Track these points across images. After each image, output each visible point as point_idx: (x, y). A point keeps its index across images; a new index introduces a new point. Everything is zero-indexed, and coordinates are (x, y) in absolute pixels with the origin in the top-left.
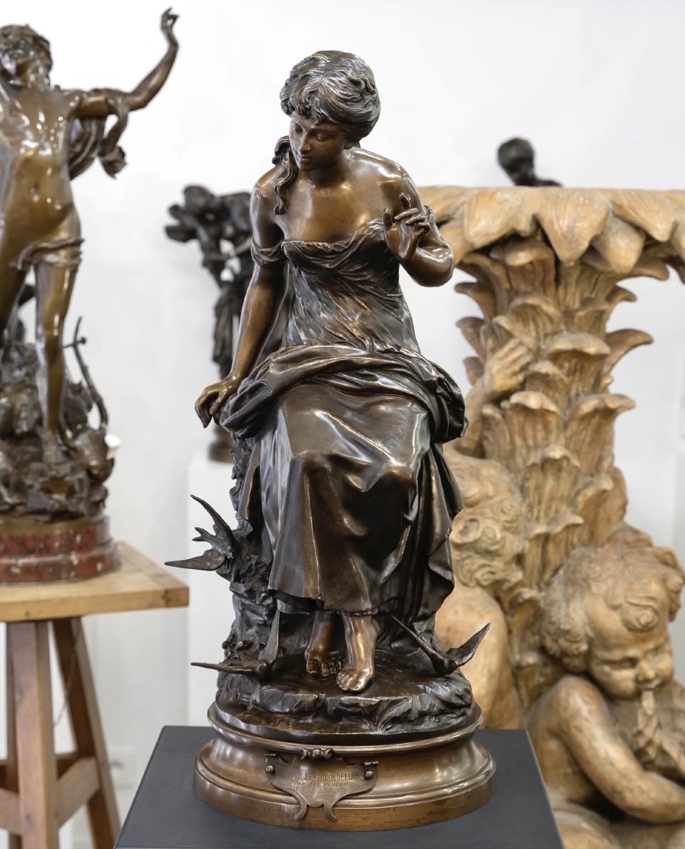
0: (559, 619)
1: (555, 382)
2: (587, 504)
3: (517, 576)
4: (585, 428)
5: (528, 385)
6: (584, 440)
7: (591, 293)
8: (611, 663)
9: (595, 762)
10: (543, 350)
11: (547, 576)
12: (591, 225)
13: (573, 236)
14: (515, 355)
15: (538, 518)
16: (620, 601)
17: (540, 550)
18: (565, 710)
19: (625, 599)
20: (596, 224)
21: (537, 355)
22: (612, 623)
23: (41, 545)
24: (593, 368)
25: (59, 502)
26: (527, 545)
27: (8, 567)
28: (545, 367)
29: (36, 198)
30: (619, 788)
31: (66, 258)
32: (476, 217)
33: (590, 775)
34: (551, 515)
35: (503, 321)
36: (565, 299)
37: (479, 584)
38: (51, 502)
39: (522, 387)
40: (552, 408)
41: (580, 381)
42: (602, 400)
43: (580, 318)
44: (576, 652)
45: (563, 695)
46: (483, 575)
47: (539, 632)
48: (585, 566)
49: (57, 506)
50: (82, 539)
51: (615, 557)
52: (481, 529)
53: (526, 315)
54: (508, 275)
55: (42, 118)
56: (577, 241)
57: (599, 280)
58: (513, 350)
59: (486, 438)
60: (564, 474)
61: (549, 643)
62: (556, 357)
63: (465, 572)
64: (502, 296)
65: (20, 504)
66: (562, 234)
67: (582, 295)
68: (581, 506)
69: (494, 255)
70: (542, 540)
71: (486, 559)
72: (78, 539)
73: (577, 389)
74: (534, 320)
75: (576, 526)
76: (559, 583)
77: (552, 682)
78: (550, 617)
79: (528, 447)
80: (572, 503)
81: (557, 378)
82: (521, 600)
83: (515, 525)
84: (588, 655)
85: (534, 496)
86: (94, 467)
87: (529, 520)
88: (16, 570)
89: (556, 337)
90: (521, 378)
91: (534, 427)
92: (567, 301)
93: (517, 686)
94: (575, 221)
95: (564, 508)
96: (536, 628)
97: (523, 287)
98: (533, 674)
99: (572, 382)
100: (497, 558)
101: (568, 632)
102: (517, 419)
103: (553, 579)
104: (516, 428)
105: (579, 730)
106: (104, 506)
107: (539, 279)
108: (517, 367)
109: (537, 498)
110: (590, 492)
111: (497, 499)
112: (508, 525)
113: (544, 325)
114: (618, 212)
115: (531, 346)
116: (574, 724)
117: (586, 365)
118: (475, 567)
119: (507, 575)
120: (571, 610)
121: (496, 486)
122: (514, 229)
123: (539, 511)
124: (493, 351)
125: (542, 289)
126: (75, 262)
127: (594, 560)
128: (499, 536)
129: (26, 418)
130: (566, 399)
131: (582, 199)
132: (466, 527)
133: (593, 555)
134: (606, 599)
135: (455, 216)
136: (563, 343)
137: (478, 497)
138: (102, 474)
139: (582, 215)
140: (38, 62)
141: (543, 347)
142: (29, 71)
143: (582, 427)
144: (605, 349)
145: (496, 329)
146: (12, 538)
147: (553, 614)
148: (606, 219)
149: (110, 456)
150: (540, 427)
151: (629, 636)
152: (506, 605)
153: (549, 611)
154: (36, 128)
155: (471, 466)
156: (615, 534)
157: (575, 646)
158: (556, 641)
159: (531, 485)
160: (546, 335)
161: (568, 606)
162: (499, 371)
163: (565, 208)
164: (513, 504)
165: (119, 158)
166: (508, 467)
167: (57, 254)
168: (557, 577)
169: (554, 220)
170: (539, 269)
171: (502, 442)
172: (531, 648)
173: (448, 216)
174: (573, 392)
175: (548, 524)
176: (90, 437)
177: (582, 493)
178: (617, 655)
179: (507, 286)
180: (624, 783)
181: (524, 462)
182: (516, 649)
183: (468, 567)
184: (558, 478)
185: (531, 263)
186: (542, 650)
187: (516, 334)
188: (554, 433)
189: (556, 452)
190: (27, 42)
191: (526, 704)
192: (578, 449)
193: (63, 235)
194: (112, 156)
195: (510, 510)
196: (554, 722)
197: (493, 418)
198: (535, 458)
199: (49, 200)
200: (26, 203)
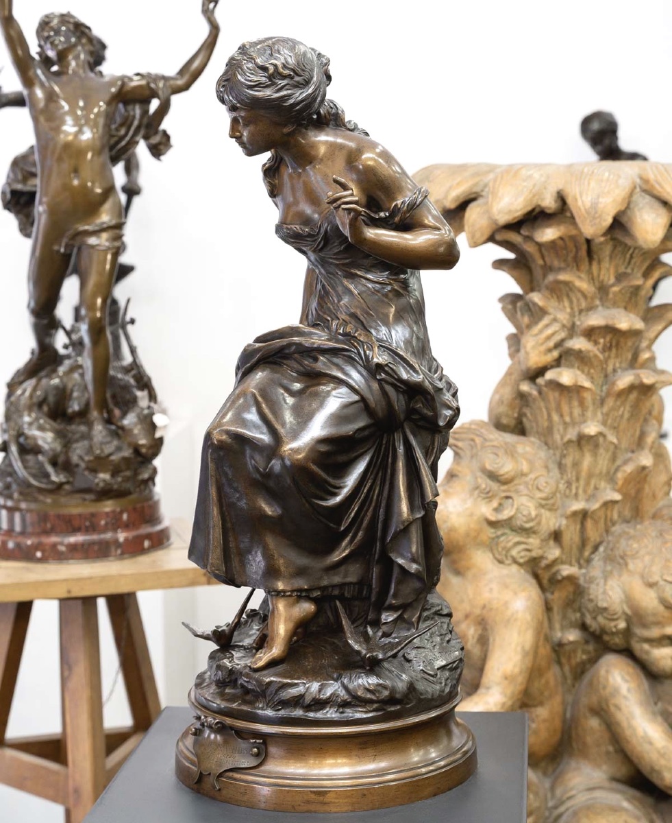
0: (597, 597)
1: (590, 359)
2: (627, 481)
3: (554, 553)
4: (623, 403)
5: (563, 361)
6: (622, 416)
7: (626, 268)
8: (649, 641)
9: (634, 741)
10: (578, 326)
11: (587, 554)
12: (614, 201)
13: (596, 213)
14: (549, 331)
15: (576, 495)
16: (656, 578)
17: (578, 527)
18: (604, 688)
19: (662, 577)
20: (619, 199)
21: (572, 331)
22: (649, 600)
23: (87, 523)
24: (630, 344)
25: (104, 481)
26: (564, 522)
27: (54, 546)
28: (579, 343)
29: (76, 182)
30: (657, 768)
31: (107, 240)
32: (500, 194)
33: (629, 754)
34: (590, 491)
35: (536, 298)
36: (599, 275)
37: (515, 561)
38: (97, 481)
39: (558, 363)
40: (587, 384)
41: (617, 356)
42: (638, 376)
43: (615, 294)
44: (614, 630)
45: (603, 672)
46: (519, 552)
47: (580, 610)
48: (623, 542)
49: (101, 485)
50: (128, 516)
51: (654, 534)
52: (515, 506)
53: (560, 291)
54: (540, 251)
55: (81, 104)
56: (600, 216)
57: (634, 255)
58: (547, 326)
59: (525, 415)
60: (601, 451)
61: (589, 620)
62: (590, 333)
63: (500, 549)
64: (538, 272)
65: (68, 483)
66: (585, 209)
67: (616, 271)
68: (620, 483)
69: (524, 232)
70: (580, 516)
71: (522, 536)
72: (125, 516)
73: (614, 365)
74: (568, 296)
75: (614, 502)
76: (599, 560)
77: (594, 660)
78: (589, 594)
79: (565, 423)
80: (611, 479)
81: (591, 354)
82: (560, 578)
83: (551, 502)
84: (627, 632)
85: (571, 473)
86: (143, 446)
87: (567, 497)
88: (62, 548)
89: (590, 313)
90: (556, 354)
91: (570, 403)
92: (601, 277)
93: (559, 663)
94: (598, 197)
95: (603, 484)
96: (576, 605)
97: (556, 263)
98: (575, 651)
99: (609, 357)
100: (534, 536)
101: (605, 609)
102: (553, 396)
103: (593, 556)
104: (553, 405)
105: (618, 708)
106: (154, 484)
107: (572, 255)
108: (551, 344)
109: (574, 473)
110: (629, 468)
111: (532, 476)
112: (543, 502)
113: (578, 300)
114: (645, 187)
115: (565, 322)
116: (613, 701)
117: (622, 340)
118: (510, 544)
119: (545, 552)
120: (608, 587)
121: (531, 462)
122: (539, 206)
123: (577, 488)
124: (529, 327)
125: (575, 264)
126: (117, 244)
127: (631, 538)
128: (533, 513)
129: (78, 398)
130: (602, 375)
131: (607, 174)
132: (500, 504)
133: (632, 532)
134: (642, 577)
135: (484, 194)
136: (596, 319)
137: (512, 474)
138: (150, 452)
139: (606, 190)
140: (79, 48)
141: (578, 323)
142: (70, 57)
143: (618, 403)
144: (639, 325)
145: (531, 305)
146: (59, 517)
147: (591, 591)
148: (631, 194)
149: (158, 435)
150: (575, 403)
151: (666, 613)
152: (545, 582)
153: (588, 588)
154: (76, 113)
155: (506, 444)
156: (660, 509)
157: (613, 624)
158: (595, 618)
159: (568, 461)
160: (581, 311)
161: (605, 584)
162: (534, 347)
163: (589, 184)
164: (548, 481)
165: (164, 140)
166: (546, 444)
167: (99, 237)
168: (597, 553)
169: (578, 197)
170: (571, 245)
171: (539, 418)
172: (572, 625)
173: (475, 193)
174: (610, 368)
175: (587, 500)
176: (138, 416)
177: (622, 468)
178: (655, 632)
179: (541, 262)
180: (663, 762)
181: (562, 438)
182: (557, 626)
183: (502, 545)
184: (595, 454)
185: (561, 238)
186: (584, 627)
187: (551, 310)
188: (591, 408)
189: (591, 429)
190: (68, 29)
191: (569, 682)
192: (616, 425)
193: (105, 217)
194: (156, 139)
195: (546, 487)
196: (594, 699)
197: (530, 394)
198: (572, 434)
199: (89, 184)
200: (67, 187)
